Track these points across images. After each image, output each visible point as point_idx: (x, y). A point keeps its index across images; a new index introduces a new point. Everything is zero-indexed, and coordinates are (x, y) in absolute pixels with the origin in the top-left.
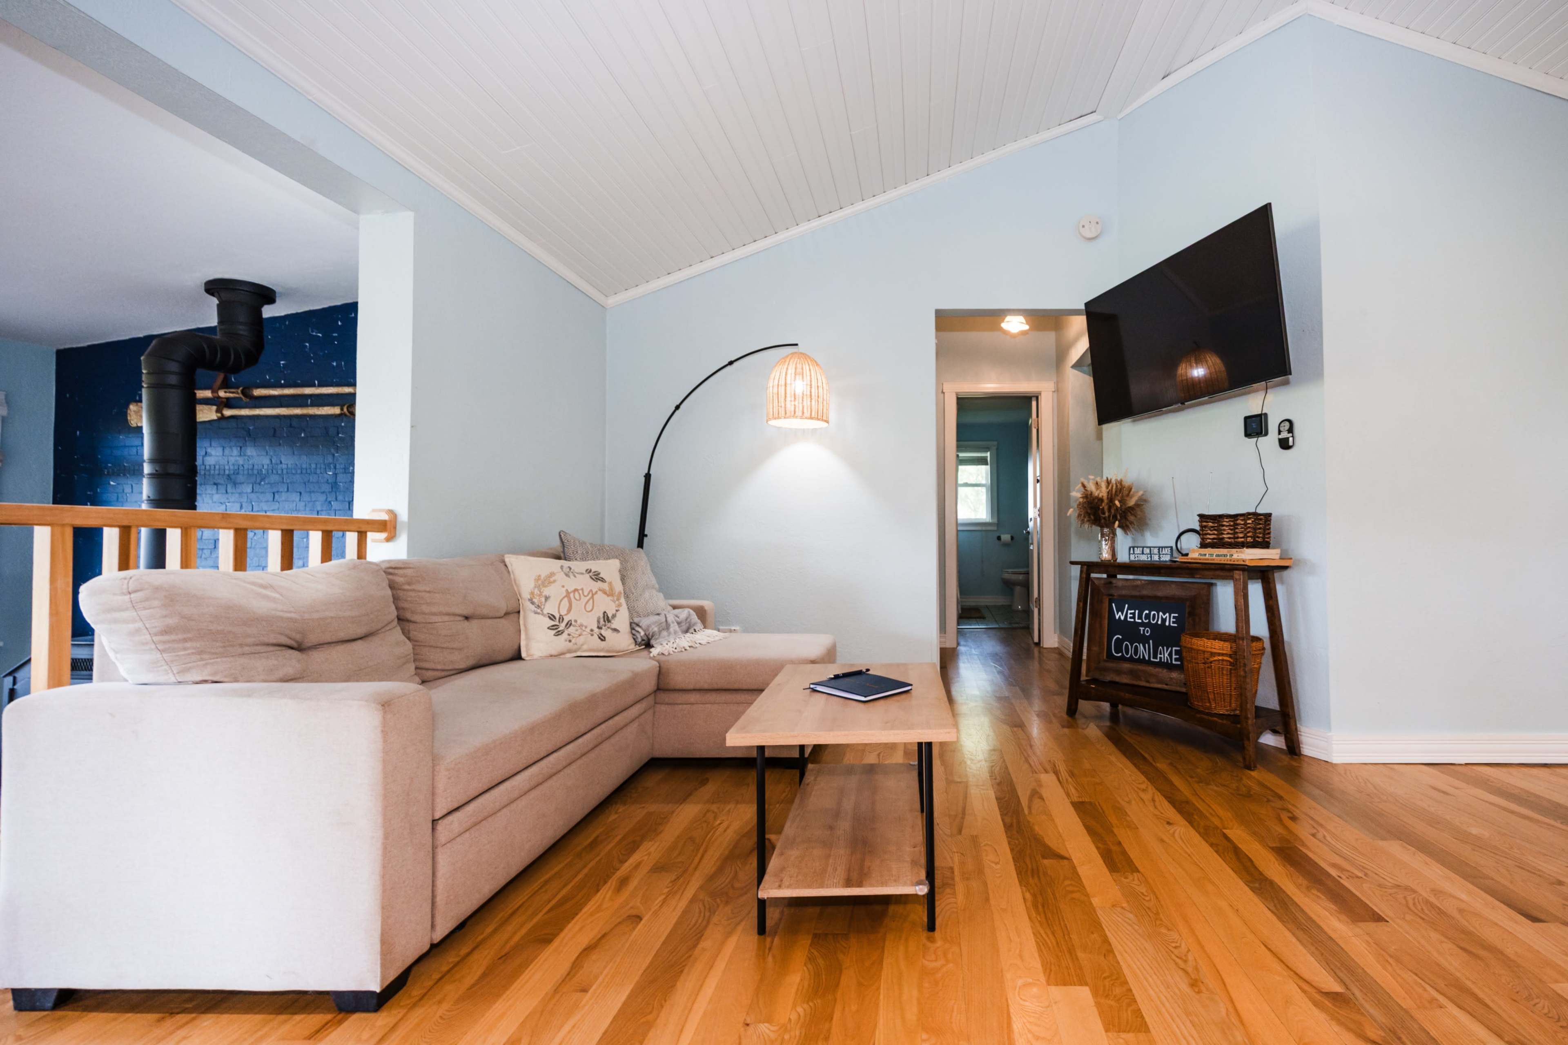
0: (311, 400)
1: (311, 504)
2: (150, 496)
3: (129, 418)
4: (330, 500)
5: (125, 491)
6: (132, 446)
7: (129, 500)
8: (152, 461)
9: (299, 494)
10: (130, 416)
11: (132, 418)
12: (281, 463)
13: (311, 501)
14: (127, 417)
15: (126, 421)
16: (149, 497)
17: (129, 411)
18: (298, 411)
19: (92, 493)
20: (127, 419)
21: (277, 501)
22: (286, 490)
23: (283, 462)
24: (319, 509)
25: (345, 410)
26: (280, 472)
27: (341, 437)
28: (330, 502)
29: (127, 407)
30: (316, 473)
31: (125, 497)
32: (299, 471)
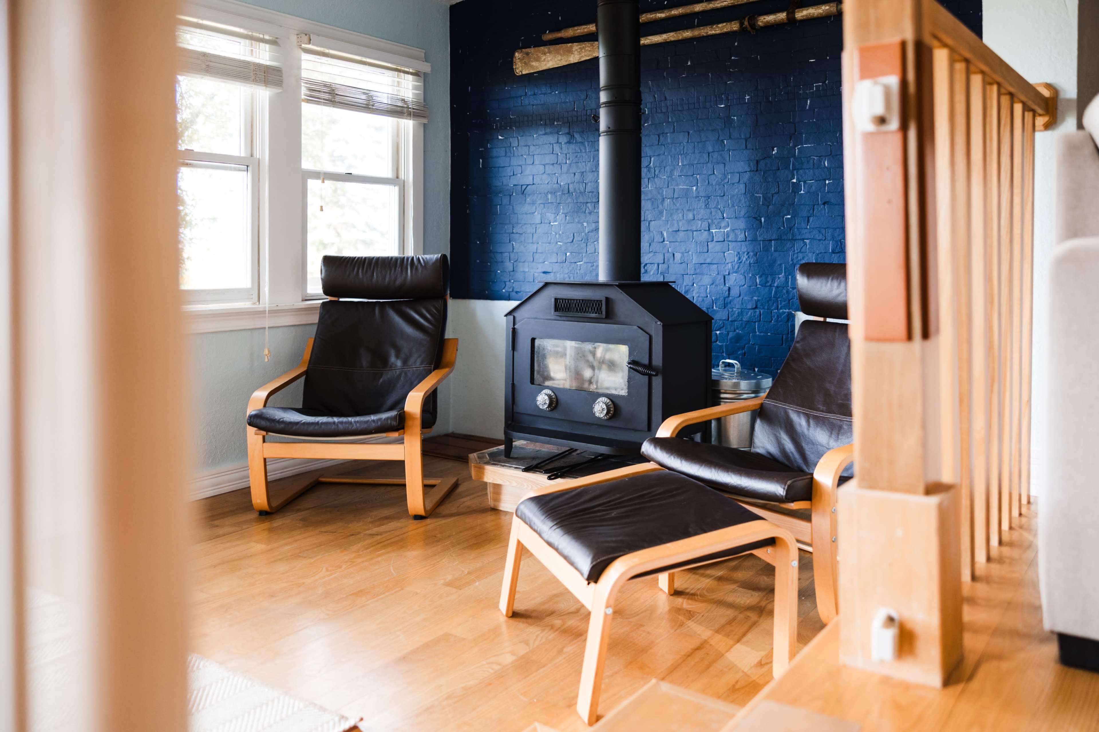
0: (698, 19)
1: (700, 145)
2: (610, 126)
3: (514, 67)
4: (722, 138)
5: (512, 146)
6: (516, 97)
7: (516, 154)
8: (608, 88)
9: (687, 133)
10: (516, 65)
11: (517, 66)
12: (666, 99)
13: (701, 142)
14: (513, 66)
15: (512, 70)
16: (609, 128)
17: (514, 59)
18: (687, 34)
19: (483, 149)
20: (513, 69)
21: (661, 145)
22: (672, 131)
23: (668, 97)
24: (710, 149)
25: (746, 23)
26: (664, 110)
27: (734, 59)
28: (723, 141)
29: (512, 56)
30: (705, 108)
31: (512, 152)
32: (686, 107)
